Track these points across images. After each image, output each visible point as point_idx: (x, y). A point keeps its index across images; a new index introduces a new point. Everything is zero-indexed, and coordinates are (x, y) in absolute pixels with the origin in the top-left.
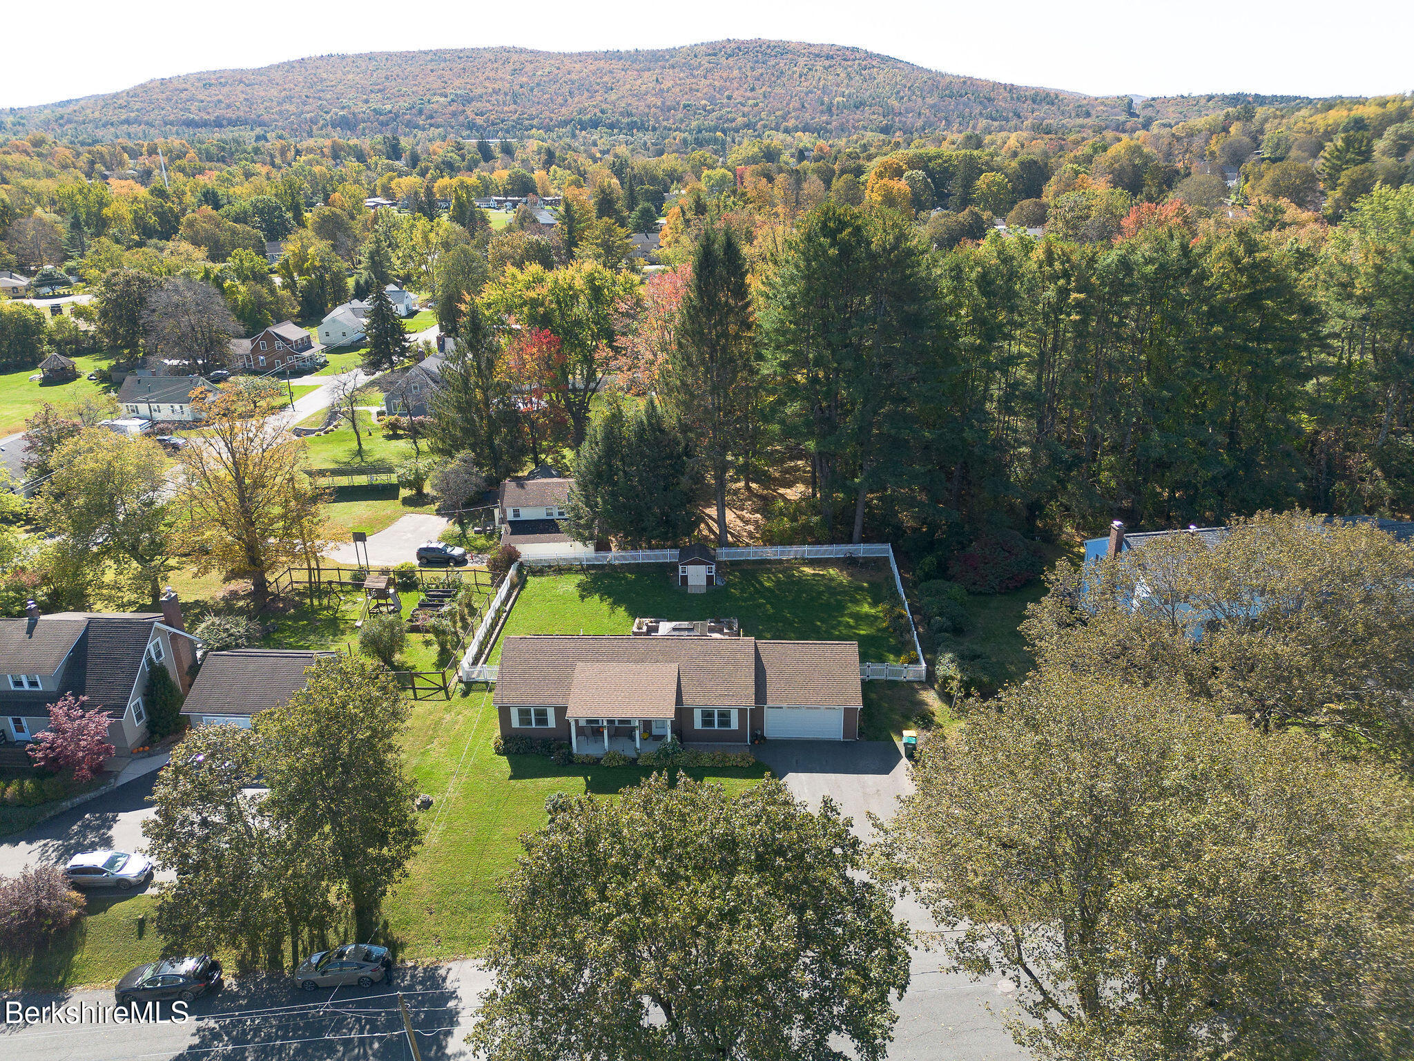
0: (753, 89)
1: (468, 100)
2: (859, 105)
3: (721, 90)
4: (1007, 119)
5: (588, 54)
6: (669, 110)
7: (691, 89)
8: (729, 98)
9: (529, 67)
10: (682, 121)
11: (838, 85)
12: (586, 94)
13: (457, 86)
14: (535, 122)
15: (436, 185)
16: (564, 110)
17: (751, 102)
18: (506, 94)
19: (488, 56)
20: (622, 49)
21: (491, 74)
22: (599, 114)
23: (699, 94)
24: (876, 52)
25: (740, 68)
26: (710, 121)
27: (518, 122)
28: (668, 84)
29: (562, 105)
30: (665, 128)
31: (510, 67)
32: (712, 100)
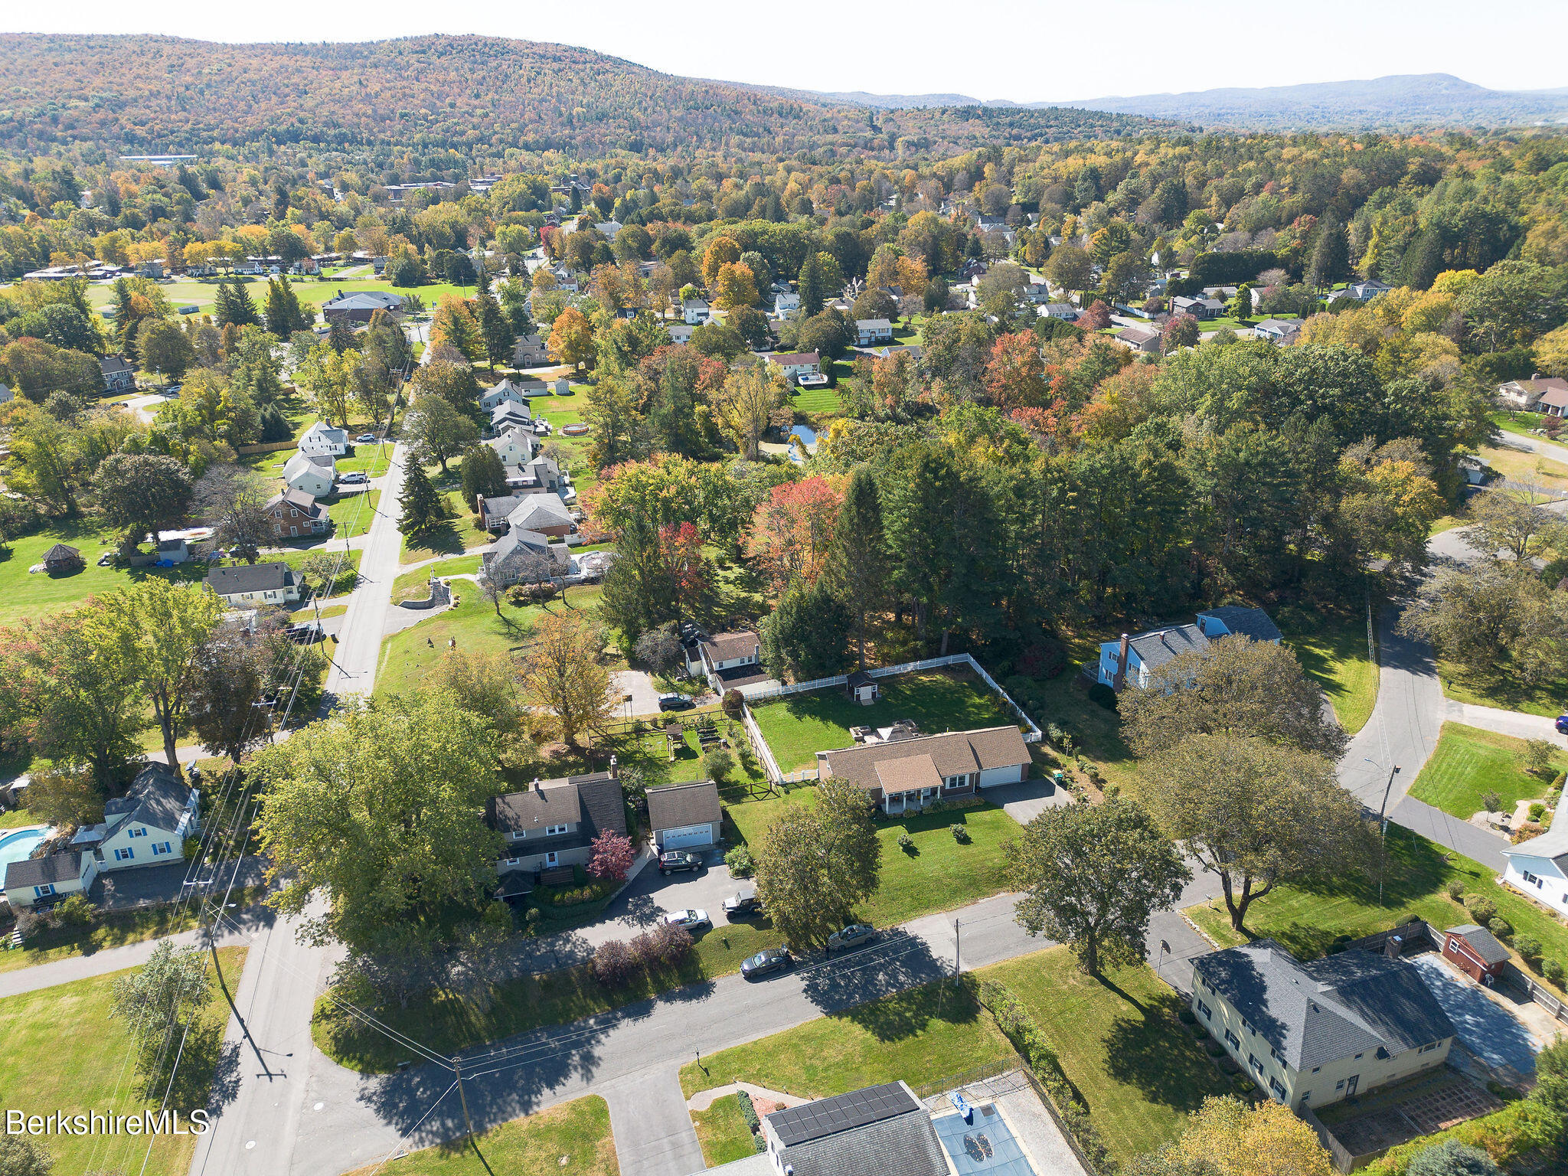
0: (477, 96)
1: (120, 105)
2: (602, 117)
3: (440, 96)
4: (757, 135)
5: (264, 47)
6: (383, 120)
7: (404, 95)
8: (453, 106)
9: (191, 63)
10: (402, 134)
11: (573, 93)
12: (274, 99)
13: (98, 86)
14: (215, 133)
15: (186, 250)
16: (250, 119)
17: (479, 111)
18: (169, 98)
19: (131, 46)
20: (306, 42)
21: (141, 71)
22: (297, 124)
23: (416, 102)
24: (606, 53)
25: (457, 70)
26: (436, 133)
27: (193, 132)
28: (374, 87)
29: (246, 113)
30: (383, 142)
31: (164, 63)
32: (433, 108)
